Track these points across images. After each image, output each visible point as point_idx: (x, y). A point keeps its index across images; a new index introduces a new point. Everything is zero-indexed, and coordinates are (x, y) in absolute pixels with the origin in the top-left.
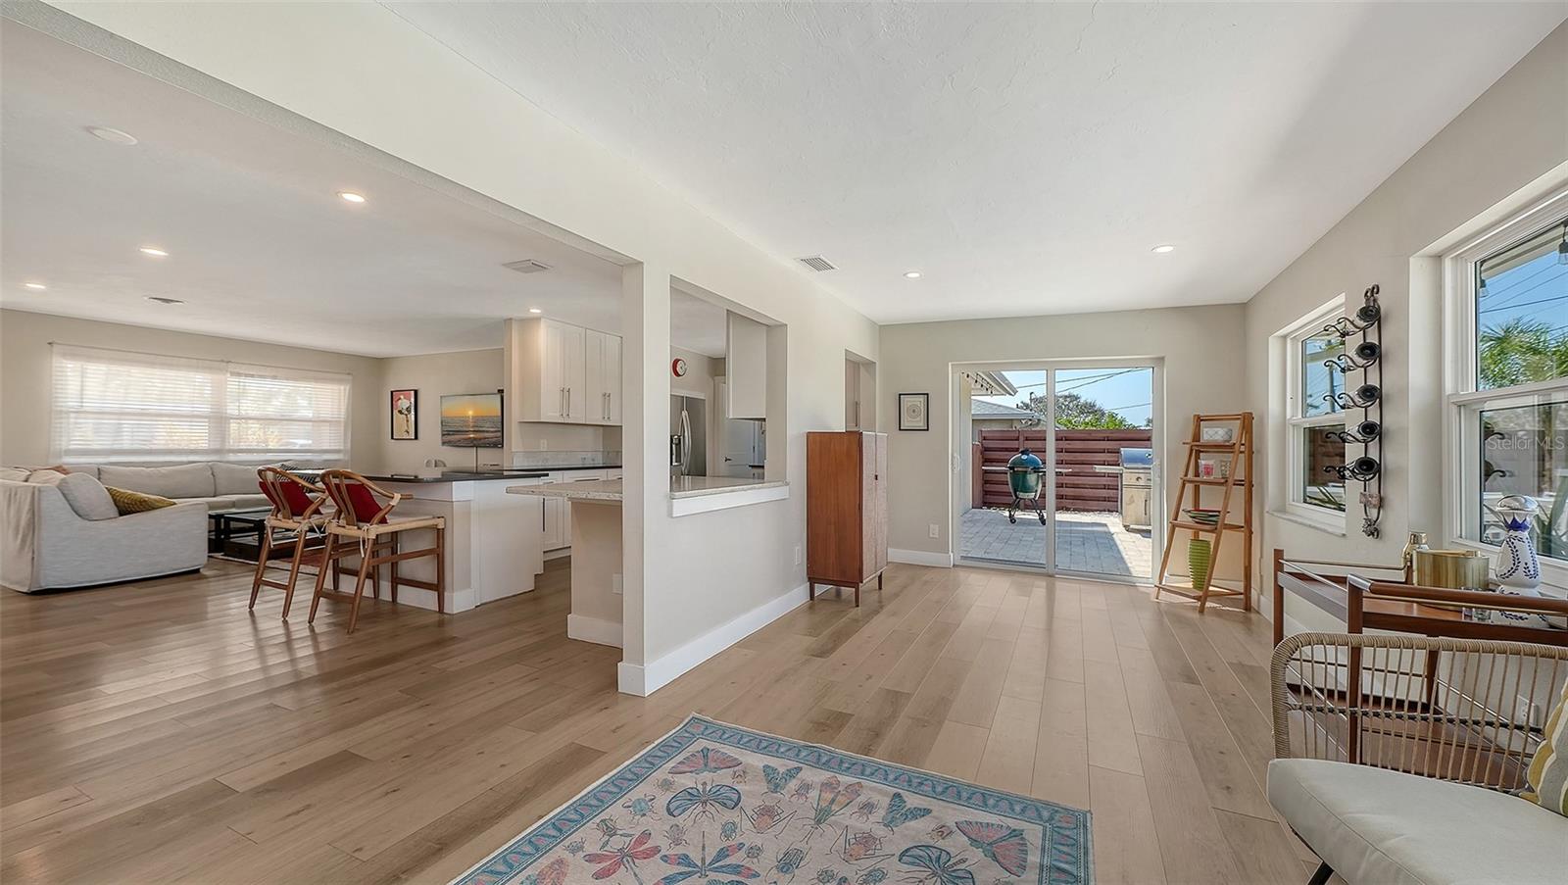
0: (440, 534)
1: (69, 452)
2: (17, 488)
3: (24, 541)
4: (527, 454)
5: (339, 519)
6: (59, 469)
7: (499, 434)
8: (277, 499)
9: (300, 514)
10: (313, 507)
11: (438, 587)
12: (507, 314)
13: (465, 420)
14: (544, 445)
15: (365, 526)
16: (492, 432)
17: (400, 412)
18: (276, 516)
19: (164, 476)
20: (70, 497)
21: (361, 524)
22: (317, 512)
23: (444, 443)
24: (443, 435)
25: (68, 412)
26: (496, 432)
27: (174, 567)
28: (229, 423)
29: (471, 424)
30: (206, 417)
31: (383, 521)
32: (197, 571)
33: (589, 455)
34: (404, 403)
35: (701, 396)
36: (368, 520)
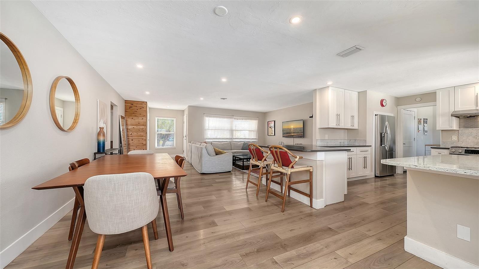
0: (311, 173)
1: (207, 139)
2: (199, 147)
3: (200, 160)
4: (322, 140)
5: (274, 163)
6: (205, 142)
7: (303, 133)
8: (254, 154)
9: (261, 160)
10: (264, 158)
11: (310, 196)
12: (315, 88)
13: (290, 129)
14: (327, 137)
15: (287, 168)
16: (300, 133)
17: (270, 127)
18: (253, 160)
19: (222, 145)
20: (207, 150)
21: (283, 167)
22: (265, 160)
23: (283, 137)
24: (283, 134)
25: (207, 129)
26: (301, 133)
27: (226, 170)
28: (233, 131)
29: (292, 131)
30: (229, 130)
31: (292, 167)
32: (230, 172)
33: (342, 141)
34: (272, 125)
35: (392, 115)
36: (288, 166)
